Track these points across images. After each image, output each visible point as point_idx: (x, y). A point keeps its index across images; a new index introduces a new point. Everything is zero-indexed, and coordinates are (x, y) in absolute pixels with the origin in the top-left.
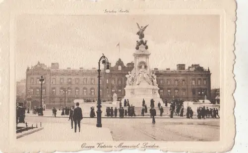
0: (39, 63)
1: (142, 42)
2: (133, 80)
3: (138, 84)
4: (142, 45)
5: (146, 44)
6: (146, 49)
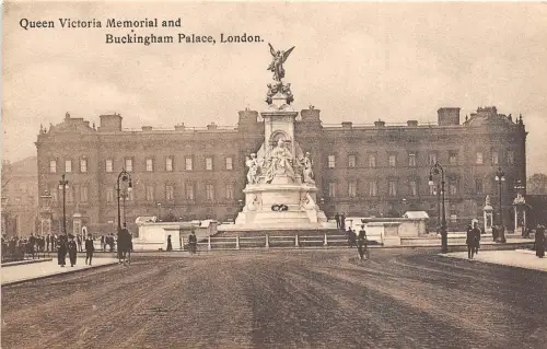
0: (68, 115)
1: (280, 88)
2: (259, 171)
3: (269, 182)
5: (289, 90)
6: (288, 103)
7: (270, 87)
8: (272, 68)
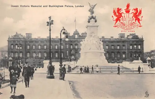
1: (92, 17)
3: (90, 49)
4: (92, 19)
5: (95, 18)
6: (95, 22)
7: (89, 17)
8: (90, 11)
